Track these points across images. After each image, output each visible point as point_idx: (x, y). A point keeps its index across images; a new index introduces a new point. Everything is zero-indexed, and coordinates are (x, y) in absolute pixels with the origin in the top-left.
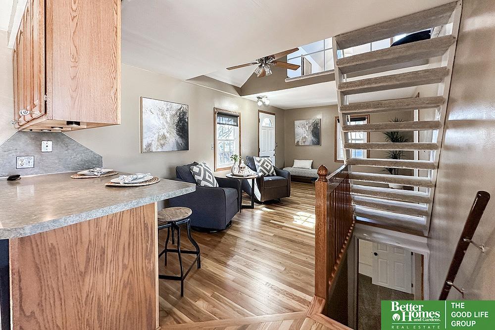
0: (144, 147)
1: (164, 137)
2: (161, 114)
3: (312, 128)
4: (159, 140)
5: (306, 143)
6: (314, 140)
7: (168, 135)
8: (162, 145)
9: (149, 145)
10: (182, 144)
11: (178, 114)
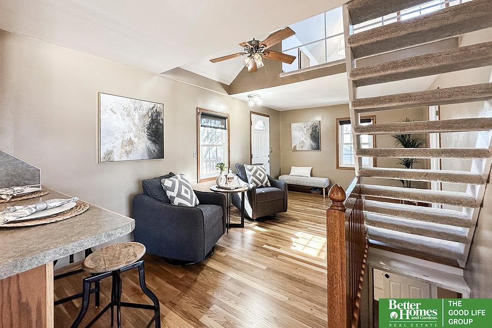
0: (102, 155)
1: (131, 142)
2: (126, 114)
3: (310, 131)
4: (123, 146)
5: (304, 149)
6: (313, 144)
7: (136, 140)
8: (128, 153)
9: (110, 153)
10: (154, 151)
11: (150, 114)
